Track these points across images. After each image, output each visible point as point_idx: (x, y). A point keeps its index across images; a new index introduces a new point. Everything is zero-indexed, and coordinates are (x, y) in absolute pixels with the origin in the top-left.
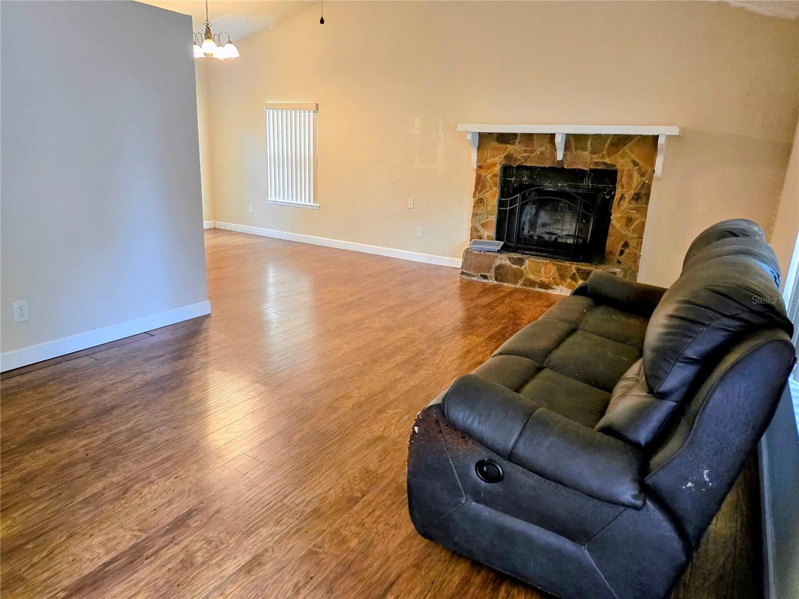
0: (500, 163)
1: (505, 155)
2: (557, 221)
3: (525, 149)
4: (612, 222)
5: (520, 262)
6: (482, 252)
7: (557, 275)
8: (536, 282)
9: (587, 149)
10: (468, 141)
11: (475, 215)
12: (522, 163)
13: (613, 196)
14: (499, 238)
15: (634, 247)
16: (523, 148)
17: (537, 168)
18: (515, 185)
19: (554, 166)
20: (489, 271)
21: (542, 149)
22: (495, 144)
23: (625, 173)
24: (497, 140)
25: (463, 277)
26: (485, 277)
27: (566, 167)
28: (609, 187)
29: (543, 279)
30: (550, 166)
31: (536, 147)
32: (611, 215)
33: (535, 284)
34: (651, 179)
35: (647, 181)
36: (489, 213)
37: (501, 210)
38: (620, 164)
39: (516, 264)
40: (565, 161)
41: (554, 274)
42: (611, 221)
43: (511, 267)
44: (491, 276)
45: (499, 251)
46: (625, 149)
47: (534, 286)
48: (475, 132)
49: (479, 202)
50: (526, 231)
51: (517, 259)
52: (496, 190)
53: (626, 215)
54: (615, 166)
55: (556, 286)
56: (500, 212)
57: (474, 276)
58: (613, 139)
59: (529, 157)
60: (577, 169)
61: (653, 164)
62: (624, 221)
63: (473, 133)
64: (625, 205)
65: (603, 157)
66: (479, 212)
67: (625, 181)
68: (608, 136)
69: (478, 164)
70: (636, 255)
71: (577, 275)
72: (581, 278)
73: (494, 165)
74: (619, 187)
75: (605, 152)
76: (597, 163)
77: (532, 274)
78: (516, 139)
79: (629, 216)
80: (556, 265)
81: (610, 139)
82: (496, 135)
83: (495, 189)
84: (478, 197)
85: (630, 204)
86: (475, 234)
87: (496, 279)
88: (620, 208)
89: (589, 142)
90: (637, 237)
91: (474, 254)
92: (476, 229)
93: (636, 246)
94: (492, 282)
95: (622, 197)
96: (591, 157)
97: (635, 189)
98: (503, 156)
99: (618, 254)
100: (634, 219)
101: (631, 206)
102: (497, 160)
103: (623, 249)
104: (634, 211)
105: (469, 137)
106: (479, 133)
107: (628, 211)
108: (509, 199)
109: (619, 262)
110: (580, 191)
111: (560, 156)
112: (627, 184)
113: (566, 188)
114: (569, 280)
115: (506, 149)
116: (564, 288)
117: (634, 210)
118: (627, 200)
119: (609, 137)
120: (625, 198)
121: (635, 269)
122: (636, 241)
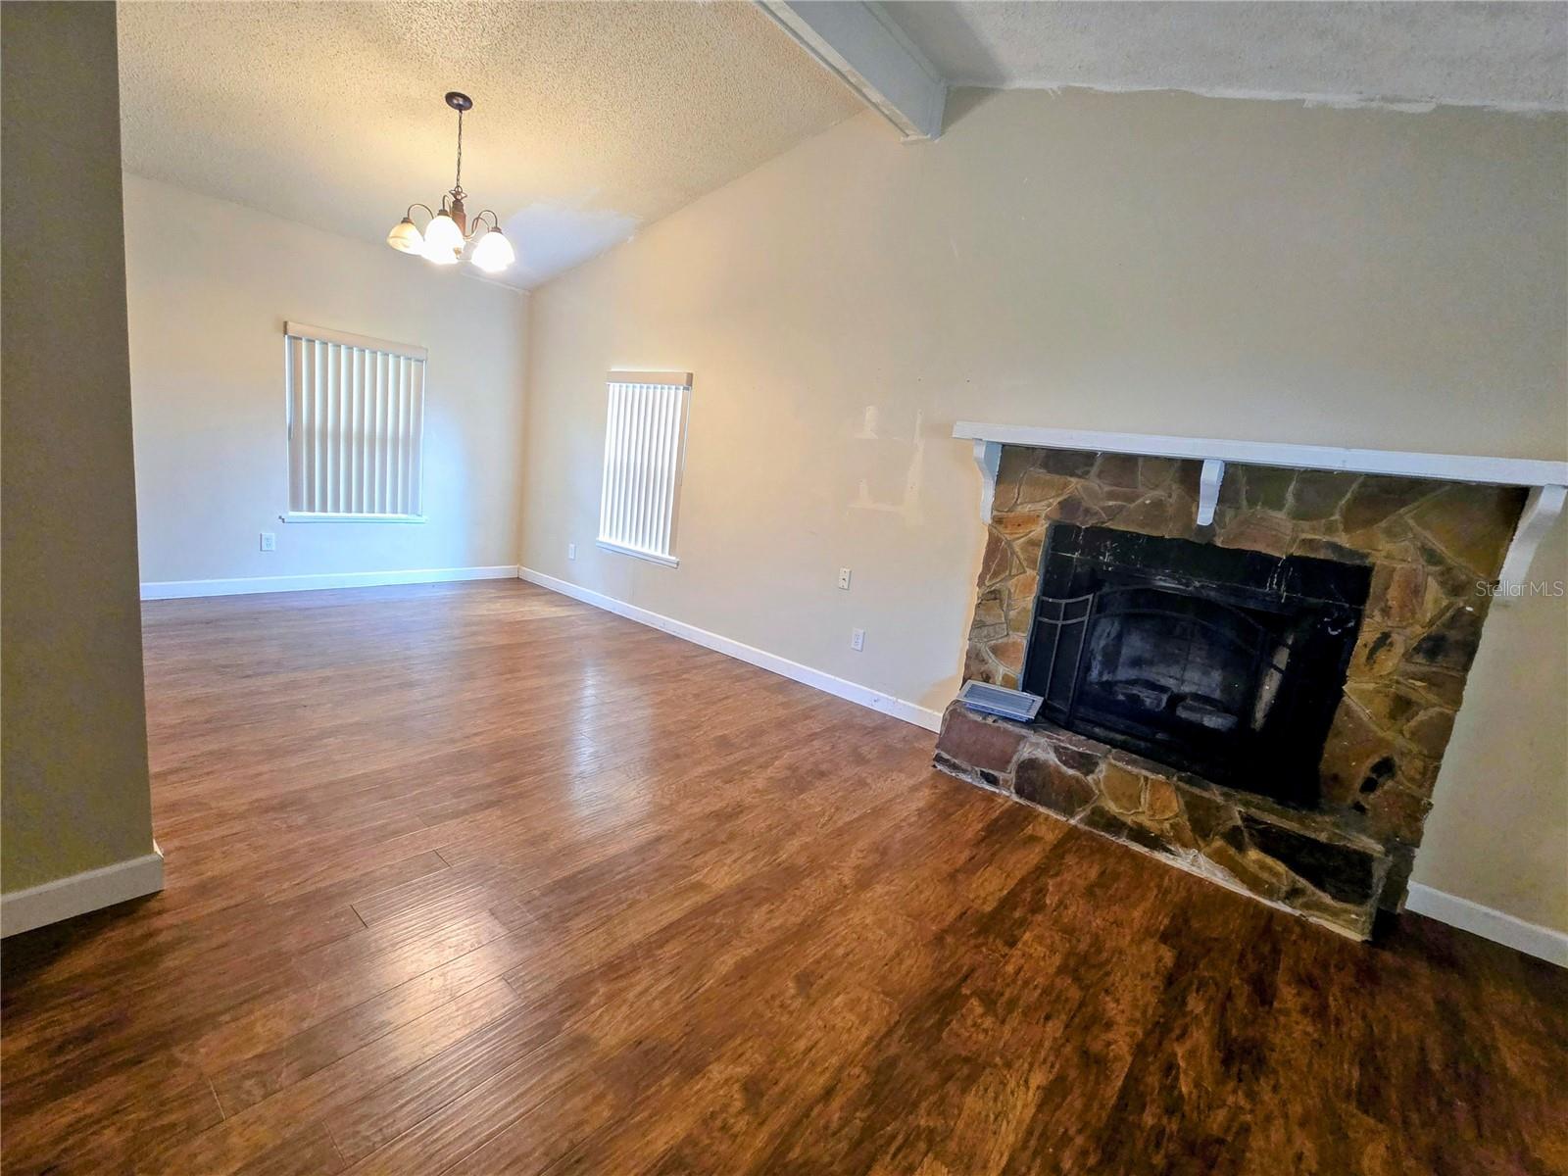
0: (1047, 517)
1: (1060, 499)
2: (1169, 659)
3: (1112, 491)
4: (1345, 698)
5: (1086, 763)
6: (990, 720)
7: (1184, 820)
8: (1124, 824)
9: (1284, 505)
10: (977, 459)
11: (978, 625)
12: (1103, 523)
13: (1354, 634)
14: (1030, 684)
15: (1412, 780)
16: (1107, 488)
17: (1139, 536)
18: (1079, 570)
19: (1186, 537)
20: (1003, 769)
21: (1159, 493)
22: (1041, 473)
23: (1396, 577)
24: (1045, 465)
25: (939, 767)
26: (992, 780)
27: (1220, 545)
28: (1341, 608)
29: (1145, 820)
30: (1176, 535)
31: (1141, 489)
32: (1345, 682)
33: (1121, 828)
34: (1483, 605)
35: (1469, 609)
36: (1012, 626)
37: (1040, 622)
38: (1383, 553)
39: (1072, 767)
40: (1217, 528)
41: (1176, 816)
42: (1342, 696)
43: (1060, 773)
44: (1006, 781)
45: (1028, 724)
46: (1401, 516)
47: (1117, 834)
48: (993, 442)
49: (991, 598)
50: (1094, 674)
51: (1077, 757)
52: (1033, 577)
53: (1393, 690)
54: (1365, 556)
55: (1178, 845)
56: (1038, 627)
57: (964, 771)
58: (1364, 485)
59: (1121, 508)
60: (1248, 551)
61: (1494, 565)
62: (1382, 705)
63: (990, 444)
64: (1390, 662)
65: (1330, 529)
66: (989, 620)
67: (1393, 599)
68: (1348, 477)
69: (995, 513)
70: (1419, 801)
71: (1246, 835)
72: (1255, 844)
73: (1032, 519)
74: (1377, 613)
75: (1337, 517)
76: (1309, 543)
77: (1115, 803)
78: (1092, 465)
79: (1402, 693)
80: (1184, 793)
81: (1355, 486)
82: (1043, 454)
83: (1030, 572)
84: (991, 586)
85: (1407, 661)
86: (976, 668)
87: (1019, 792)
88: (1376, 666)
89: (1291, 488)
90: (1426, 752)
91: (969, 721)
92: (977, 655)
93: (1418, 777)
94: (1009, 796)
95: (1384, 640)
96: (1295, 525)
97: (1431, 623)
98: (1055, 502)
99: (1358, 783)
100: (1418, 704)
101: (1411, 668)
102: (1039, 512)
103: (1374, 776)
104: (1419, 683)
105: (980, 452)
106: (1004, 445)
107: (1401, 679)
108: (1064, 602)
109: (1359, 808)
110: (1251, 605)
111: (1205, 516)
112: (1402, 606)
113: (1212, 594)
114: (1218, 843)
115: (1065, 485)
116: (1202, 859)
117: (1421, 680)
118: (1399, 649)
119: (1352, 482)
120: (1391, 644)
121: (1409, 835)
122: (1419, 764)
